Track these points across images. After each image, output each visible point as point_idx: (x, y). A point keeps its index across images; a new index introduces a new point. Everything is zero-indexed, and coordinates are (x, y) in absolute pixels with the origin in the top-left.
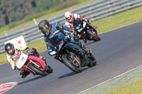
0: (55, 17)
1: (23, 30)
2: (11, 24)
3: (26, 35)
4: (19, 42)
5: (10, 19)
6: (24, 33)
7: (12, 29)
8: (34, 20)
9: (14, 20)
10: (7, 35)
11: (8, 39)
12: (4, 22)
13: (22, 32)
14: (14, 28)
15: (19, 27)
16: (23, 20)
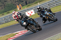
0: (47, 2)
1: (33, 7)
2: (28, 4)
3: (35, 9)
4: (32, 12)
5: (28, 2)
6: (34, 9)
7: (28, 7)
8: (38, 3)
9: (29, 3)
10: (26, 9)
11: (27, 11)
12: (25, 4)
13: (33, 8)
14: (30, 6)
15: (32, 6)
16: (33, 3)
